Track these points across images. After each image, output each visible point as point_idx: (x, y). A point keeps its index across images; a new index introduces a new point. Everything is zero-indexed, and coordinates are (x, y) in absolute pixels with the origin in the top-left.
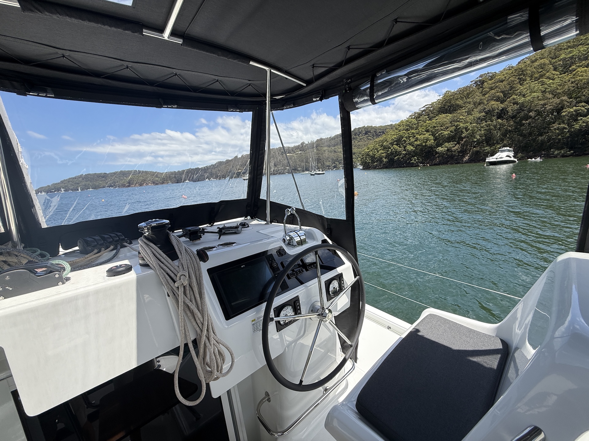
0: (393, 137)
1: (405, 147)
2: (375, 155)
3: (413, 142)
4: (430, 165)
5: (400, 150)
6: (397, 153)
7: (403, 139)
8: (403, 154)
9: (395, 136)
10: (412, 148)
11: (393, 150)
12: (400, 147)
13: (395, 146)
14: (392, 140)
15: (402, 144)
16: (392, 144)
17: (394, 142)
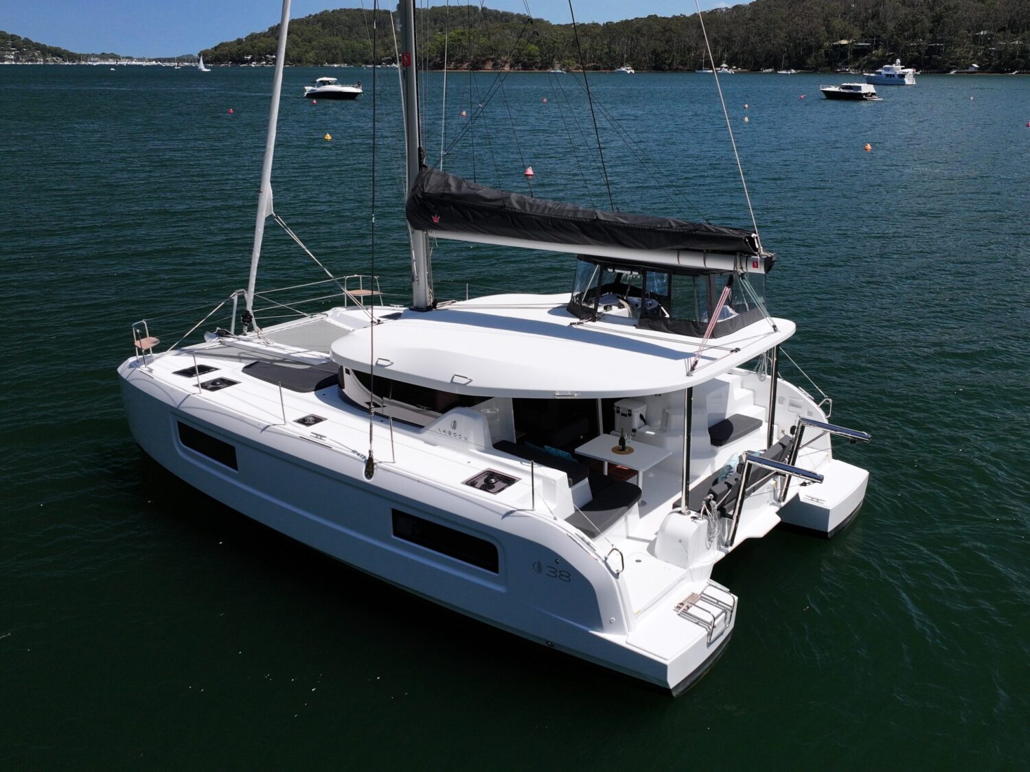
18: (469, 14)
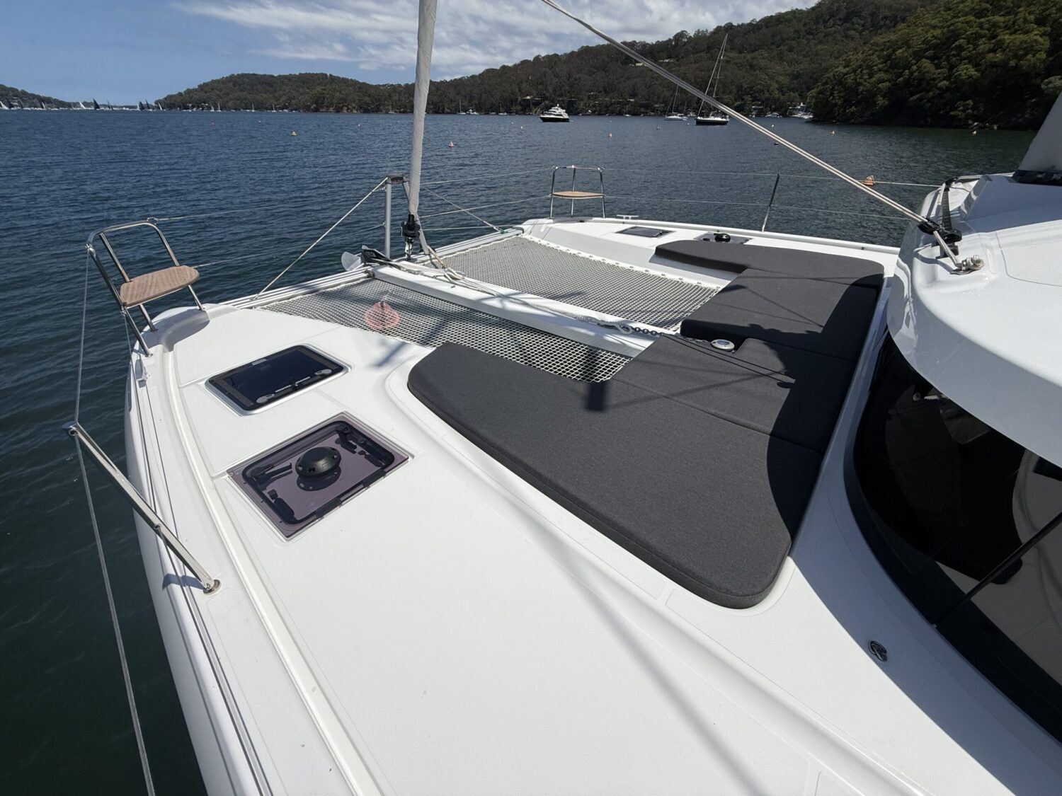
0: (929, 35)
1: (952, 67)
2: (860, 84)
3: (983, 53)
4: (999, 128)
5: (935, 76)
6: (924, 83)
7: (957, 43)
8: (940, 89)
9: (938, 32)
10: (972, 71)
11: (916, 74)
12: (938, 66)
13: (926, 64)
14: (923, 43)
15: (948, 59)
16: (918, 55)
17: (927, 50)
18: (323, 79)
